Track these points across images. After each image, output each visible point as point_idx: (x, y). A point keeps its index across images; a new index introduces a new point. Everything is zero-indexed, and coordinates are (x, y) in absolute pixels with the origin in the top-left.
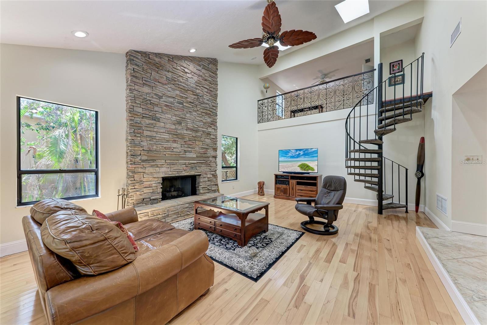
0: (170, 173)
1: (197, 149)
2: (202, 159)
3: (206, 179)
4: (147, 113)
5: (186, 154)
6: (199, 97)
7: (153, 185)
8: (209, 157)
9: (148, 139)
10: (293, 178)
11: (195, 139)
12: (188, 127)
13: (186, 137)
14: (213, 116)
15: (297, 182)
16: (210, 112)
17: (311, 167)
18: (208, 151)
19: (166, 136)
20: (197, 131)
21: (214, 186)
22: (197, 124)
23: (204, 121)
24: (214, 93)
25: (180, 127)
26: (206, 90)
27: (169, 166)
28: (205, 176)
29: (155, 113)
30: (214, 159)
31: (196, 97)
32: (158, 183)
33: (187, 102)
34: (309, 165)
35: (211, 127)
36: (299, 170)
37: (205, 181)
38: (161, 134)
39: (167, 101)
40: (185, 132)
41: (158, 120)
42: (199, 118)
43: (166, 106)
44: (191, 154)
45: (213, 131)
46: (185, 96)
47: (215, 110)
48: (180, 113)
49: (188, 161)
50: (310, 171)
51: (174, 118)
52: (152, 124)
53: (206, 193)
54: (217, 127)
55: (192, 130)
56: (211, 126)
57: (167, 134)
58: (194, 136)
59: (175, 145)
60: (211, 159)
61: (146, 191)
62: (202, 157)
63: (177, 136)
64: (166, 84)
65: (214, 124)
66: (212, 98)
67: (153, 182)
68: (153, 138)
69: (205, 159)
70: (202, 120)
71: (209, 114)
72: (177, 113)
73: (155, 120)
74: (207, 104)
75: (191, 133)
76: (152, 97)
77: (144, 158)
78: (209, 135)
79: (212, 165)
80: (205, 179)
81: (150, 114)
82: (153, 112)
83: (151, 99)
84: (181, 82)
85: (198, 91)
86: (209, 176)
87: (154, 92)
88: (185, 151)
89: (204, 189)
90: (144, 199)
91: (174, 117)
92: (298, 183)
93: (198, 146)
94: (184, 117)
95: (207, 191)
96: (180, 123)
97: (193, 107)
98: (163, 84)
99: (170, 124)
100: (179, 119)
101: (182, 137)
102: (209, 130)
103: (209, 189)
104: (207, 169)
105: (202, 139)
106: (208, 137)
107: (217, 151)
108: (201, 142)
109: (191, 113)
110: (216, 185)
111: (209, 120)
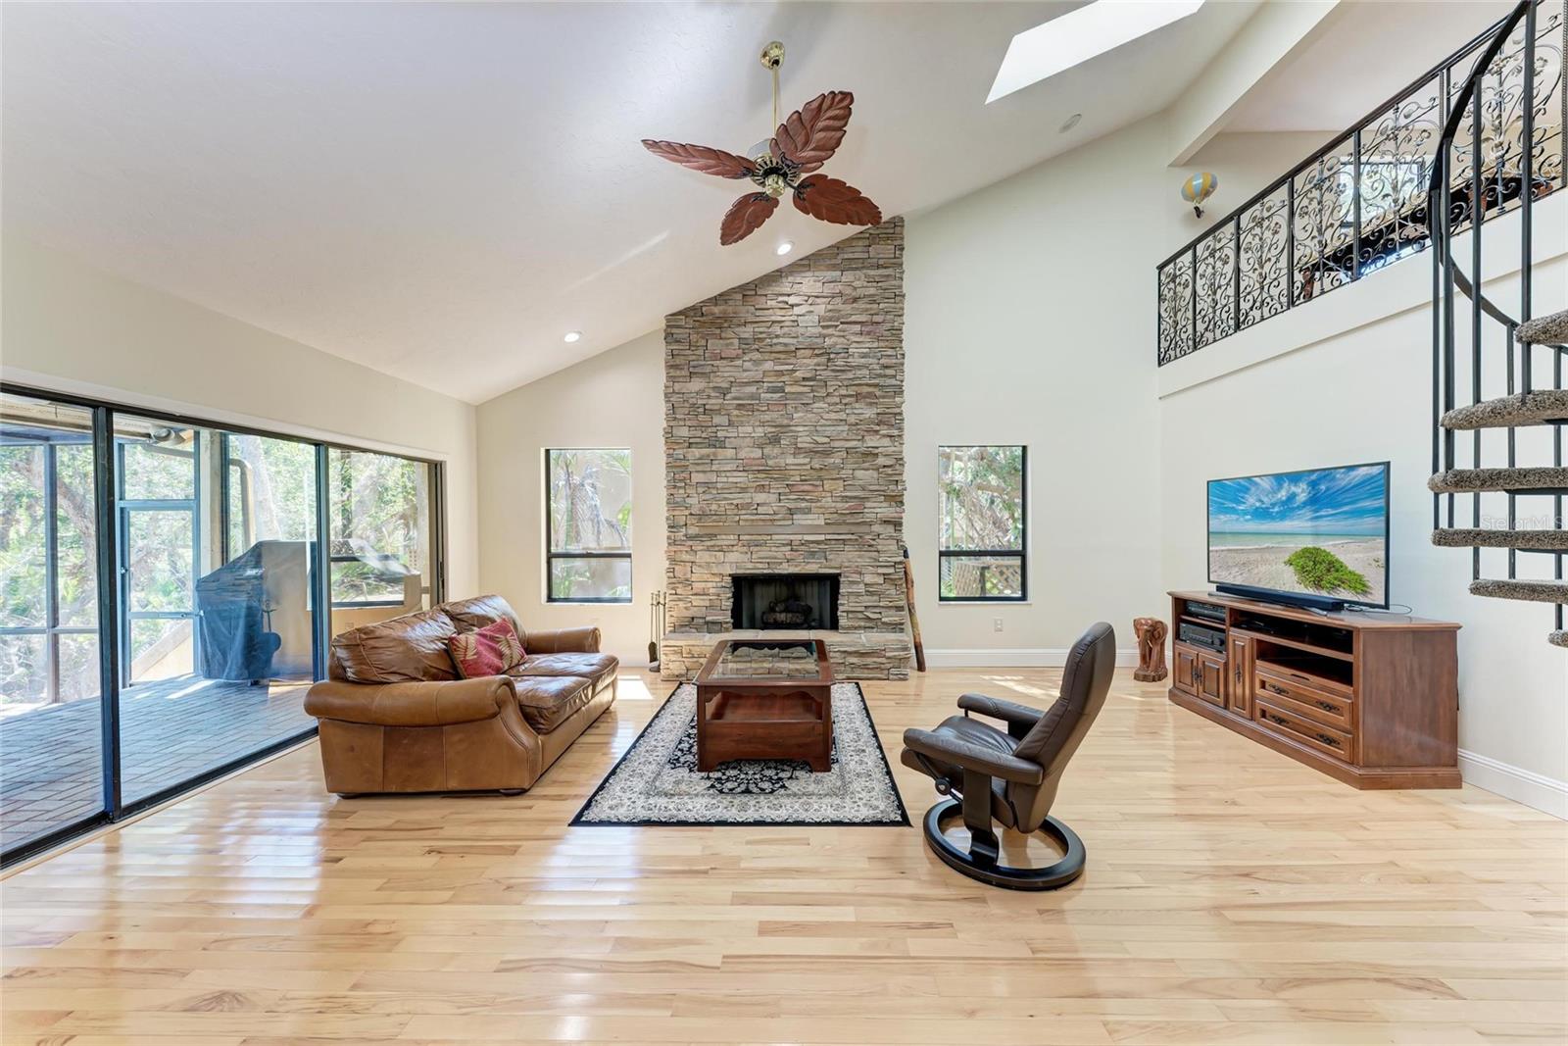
0: (750, 566)
1: (828, 501)
2: (844, 529)
3: (861, 588)
4: (699, 433)
5: (795, 517)
6: (832, 356)
7: (712, 591)
8: (870, 524)
9: (700, 490)
10: (1245, 621)
11: (820, 475)
12: (799, 445)
13: (792, 473)
14: (884, 397)
15: (1259, 642)
16: (871, 389)
17: (1351, 568)
18: (868, 505)
19: (741, 478)
20: (827, 453)
21: (892, 612)
22: (827, 434)
23: (852, 419)
24: (888, 326)
25: (777, 451)
26: (858, 328)
27: (745, 549)
28: (855, 577)
29: (714, 429)
30: (890, 529)
31: (823, 360)
32: (723, 587)
33: (796, 382)
34: (1342, 558)
35: (877, 432)
36: (1290, 583)
37: (858, 595)
38: (728, 474)
39: (742, 395)
40: (790, 460)
41: (721, 444)
42: (833, 416)
43: (739, 407)
44: (810, 516)
45: (886, 442)
46: (787, 367)
47: (894, 376)
48: (775, 415)
49: (800, 537)
50: (1344, 594)
51: (760, 432)
52: (708, 456)
53: (860, 627)
54: (901, 429)
55: (812, 453)
56: (878, 428)
57: (740, 474)
58: (817, 466)
59: (760, 497)
60: (876, 528)
61: (697, 601)
62: (845, 523)
63: (766, 474)
64: (738, 357)
65: (891, 421)
66: (882, 344)
67: (710, 585)
68: (710, 486)
69: (854, 529)
70: (844, 417)
71: (870, 395)
72: (767, 417)
73: (715, 447)
74: (859, 367)
75: (807, 460)
76: (709, 397)
77: (693, 531)
78: (870, 458)
79: (880, 547)
80: (855, 586)
81: (704, 435)
82: (710, 430)
83: (704, 402)
84: (777, 336)
85: (829, 341)
86: (868, 579)
87: (711, 385)
88: (790, 509)
89: (850, 615)
90: (693, 618)
91: (760, 429)
92: (1267, 653)
93: (830, 498)
94: (785, 422)
95: (863, 624)
96: (775, 440)
97: (812, 391)
98: (732, 359)
99: (748, 449)
100: (773, 430)
101: (780, 474)
102: (872, 441)
103: (869, 618)
104: (863, 559)
105: (844, 473)
106: (866, 465)
107: (902, 502)
108: (841, 483)
109: (809, 408)
110: (900, 608)
111: (870, 413)
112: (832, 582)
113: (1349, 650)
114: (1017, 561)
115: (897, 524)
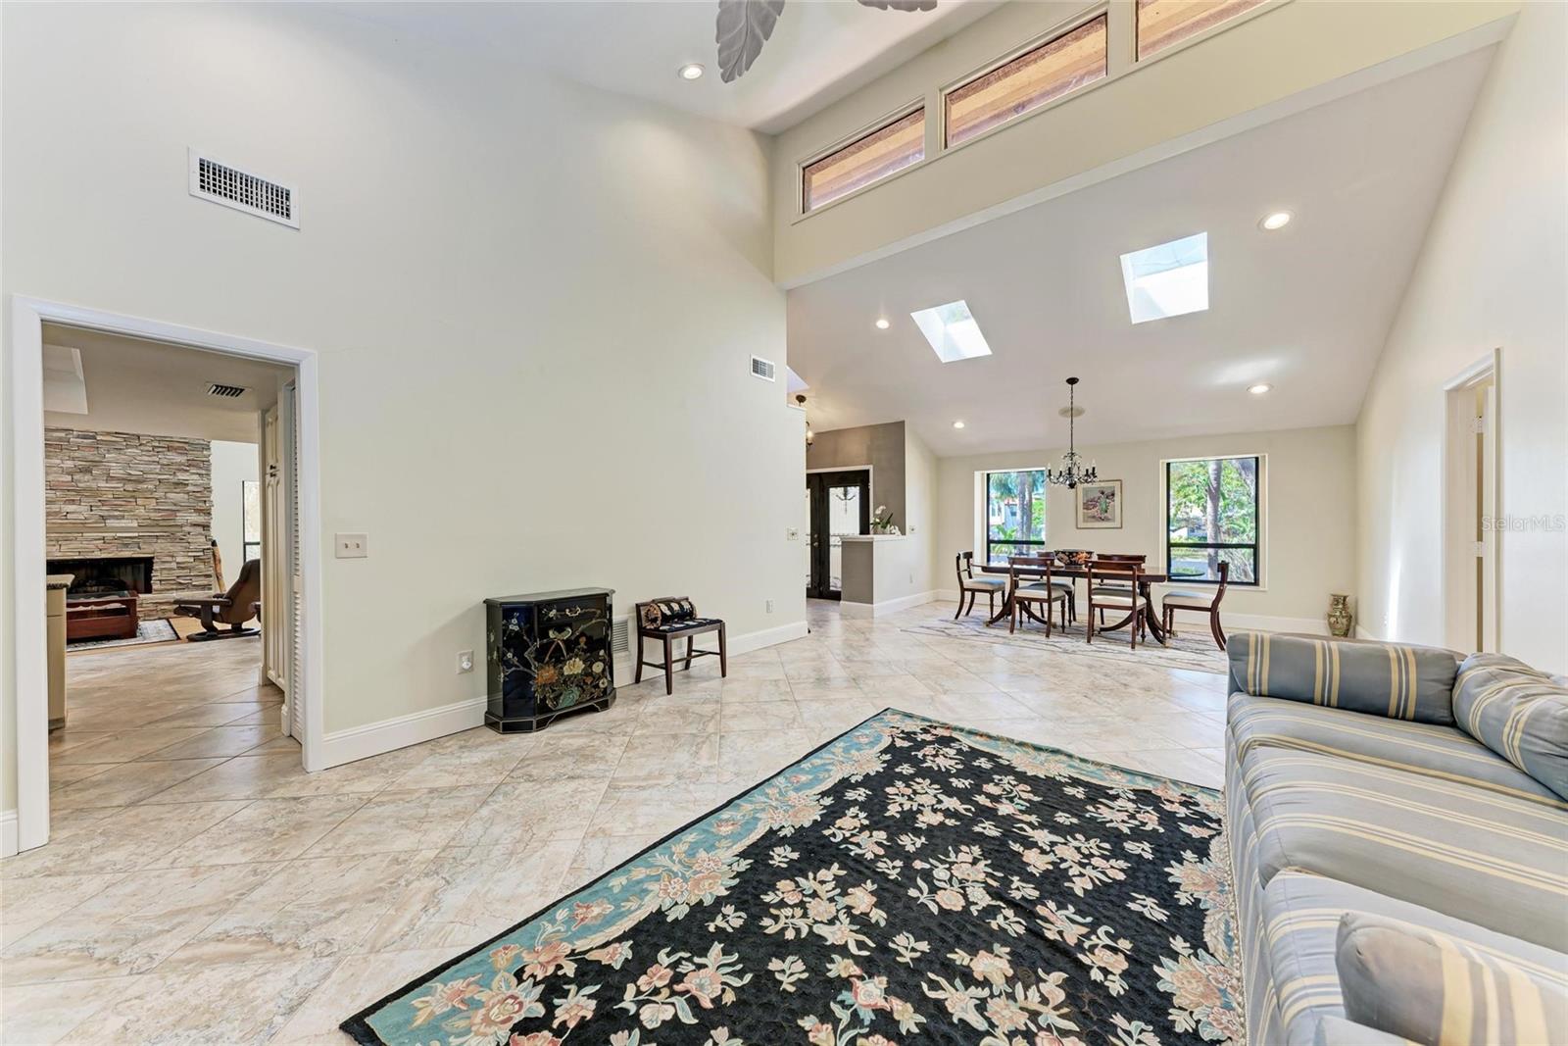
0: (59, 554)
1: (141, 511)
2: (159, 529)
3: (174, 565)
5: (108, 521)
8: (181, 526)
11: (134, 496)
12: (112, 475)
13: (104, 492)
14: (193, 451)
16: (181, 445)
18: (179, 514)
20: (140, 481)
21: (202, 578)
22: (141, 469)
23: (165, 461)
25: (88, 477)
28: (169, 559)
30: (200, 529)
33: (108, 434)
35: (187, 471)
37: (170, 569)
40: (102, 484)
42: (146, 458)
44: (123, 521)
45: (196, 477)
48: (86, 454)
49: (113, 534)
51: (70, 464)
53: (172, 589)
54: (209, 470)
55: (126, 480)
56: (187, 468)
58: (131, 489)
59: (71, 508)
60: (187, 529)
62: (158, 525)
63: (75, 493)
65: (200, 465)
69: (166, 529)
70: (157, 459)
71: (180, 448)
72: (77, 454)
75: (121, 485)
78: (180, 486)
79: (190, 540)
80: (166, 564)
86: (179, 560)
88: (102, 516)
89: (163, 583)
91: (69, 462)
93: (144, 509)
94: (97, 459)
95: (174, 587)
96: (87, 471)
97: (125, 441)
99: (57, 475)
100: (84, 463)
101: (94, 493)
102: (181, 476)
103: (180, 583)
104: (177, 548)
105: (156, 495)
106: (178, 490)
107: (209, 514)
108: (154, 500)
109: (122, 452)
110: (209, 576)
111: (182, 459)
112: (147, 563)
115: (206, 527)
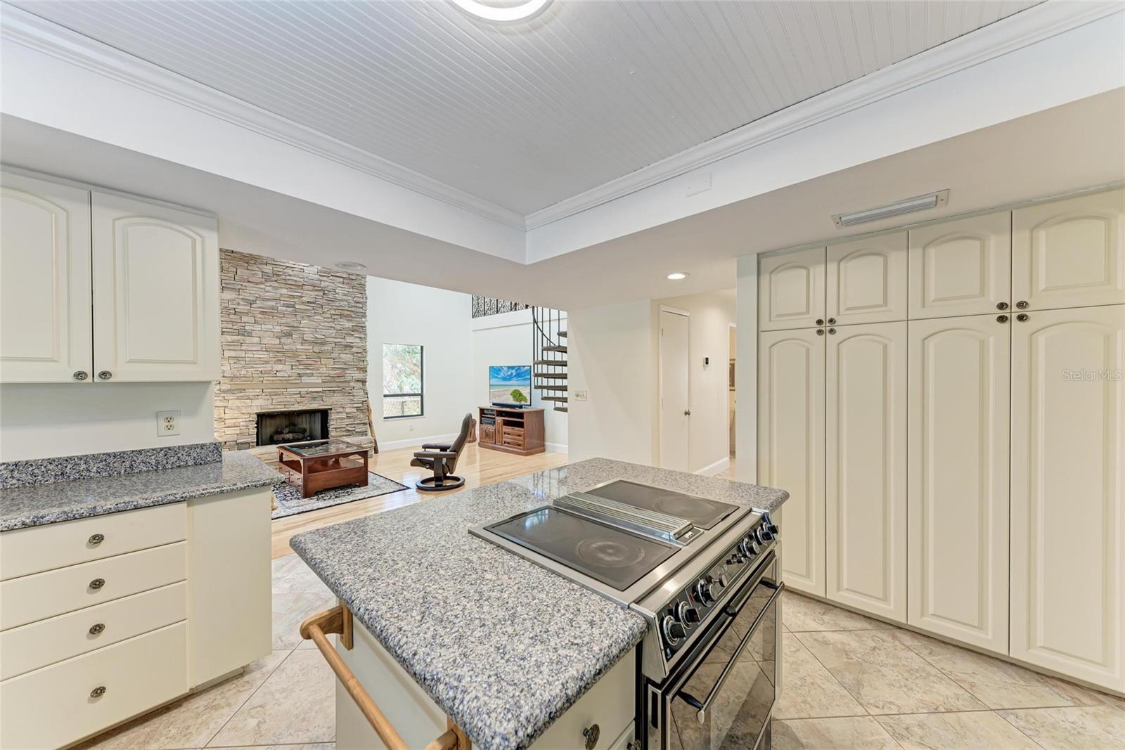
0: (272, 407)
1: (324, 370)
2: (334, 384)
3: (344, 415)
4: (230, 326)
5: (302, 378)
6: (326, 292)
7: (242, 424)
8: (349, 382)
9: (231, 361)
10: (500, 414)
11: (319, 356)
12: (305, 338)
13: (300, 354)
14: (356, 318)
15: (504, 420)
16: (349, 313)
17: (523, 395)
18: (347, 372)
19: (264, 356)
20: (323, 344)
21: (362, 426)
22: (324, 334)
23: (338, 327)
24: (359, 282)
25: (289, 340)
26: (341, 280)
27: (268, 397)
28: (341, 410)
29: (244, 325)
30: (360, 384)
31: (321, 293)
32: (250, 421)
33: (303, 303)
35: (352, 335)
36: (511, 401)
37: (342, 419)
38: (254, 353)
39: (264, 306)
40: (299, 346)
41: (250, 334)
42: (327, 324)
43: (263, 313)
44: (312, 378)
45: (358, 340)
46: (297, 294)
47: (362, 308)
48: (289, 320)
49: (306, 389)
50: (522, 403)
51: (278, 329)
52: (239, 341)
53: (343, 435)
54: (365, 334)
55: (314, 343)
56: (352, 333)
57: (264, 353)
58: (318, 351)
59: (279, 367)
60: (352, 384)
61: (228, 431)
62: (334, 381)
63: (282, 354)
64: (261, 283)
65: (360, 329)
66: (355, 290)
67: (241, 420)
68: (240, 359)
69: (339, 385)
70: (334, 325)
71: (348, 316)
72: (283, 321)
73: (244, 335)
74: (342, 300)
75: (311, 347)
76: (239, 304)
77: (224, 387)
78: (349, 348)
79: (354, 394)
80: (340, 414)
81: (235, 327)
82: (239, 324)
83: (235, 307)
84: (290, 275)
85: (323, 284)
86: (348, 410)
87: (241, 297)
88: (299, 374)
89: (338, 430)
90: (226, 442)
91: (278, 327)
92: (506, 423)
93: (326, 367)
94: (296, 325)
95: (345, 433)
96: (289, 335)
97: (313, 309)
98: (257, 284)
99: (270, 338)
100: (287, 328)
101: (294, 354)
102: (349, 340)
103: (349, 430)
104: (346, 400)
105: (333, 355)
106: (347, 352)
107: (366, 371)
108: (332, 360)
109: (311, 318)
110: (365, 424)
111: (348, 325)
112: (324, 414)
113: (523, 418)
114: (419, 398)
115: (364, 382)
